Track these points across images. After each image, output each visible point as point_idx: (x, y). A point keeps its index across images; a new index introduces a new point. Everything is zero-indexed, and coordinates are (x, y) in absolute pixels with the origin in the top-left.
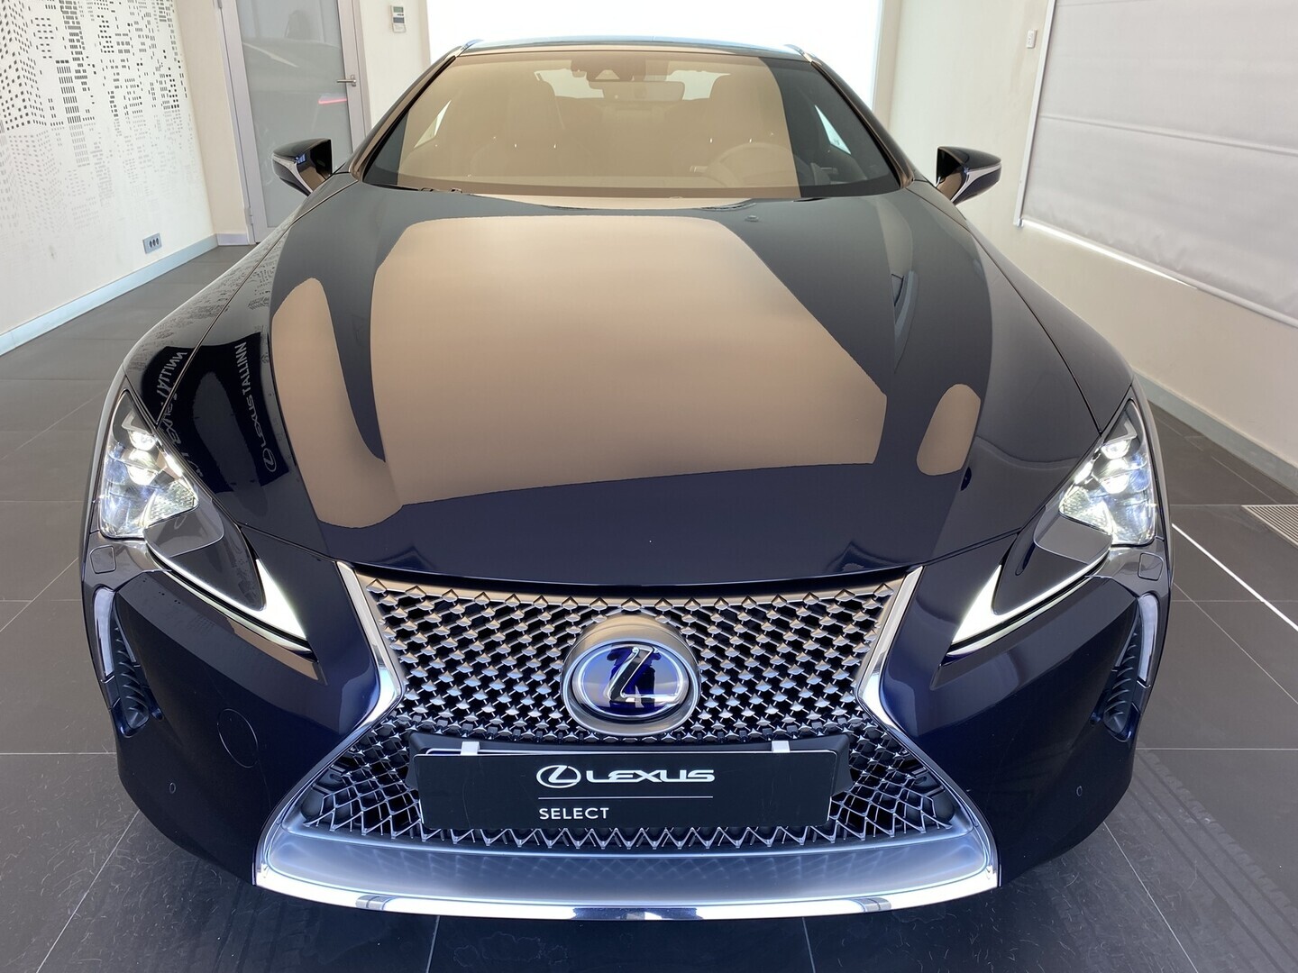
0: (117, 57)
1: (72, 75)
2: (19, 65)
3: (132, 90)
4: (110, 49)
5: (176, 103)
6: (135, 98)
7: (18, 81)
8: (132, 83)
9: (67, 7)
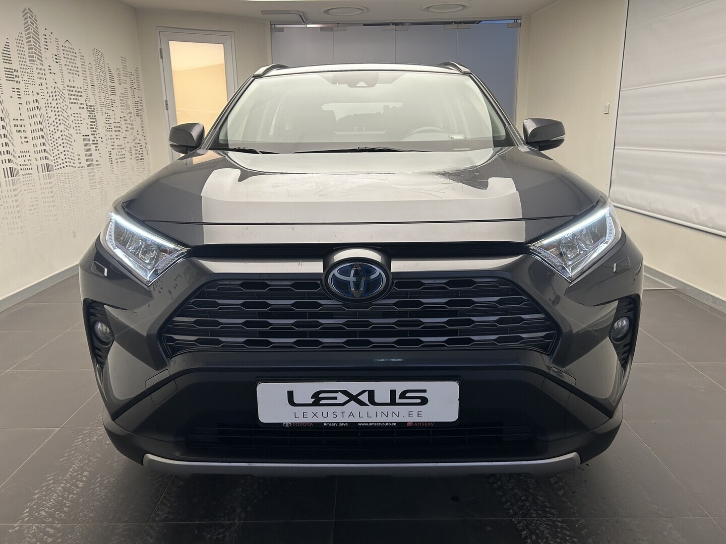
0: (114, 133)
1: (90, 142)
2: (64, 137)
3: (120, 151)
4: (111, 130)
5: (142, 158)
6: (121, 155)
7: (63, 145)
8: (121, 147)
9: (90, 108)
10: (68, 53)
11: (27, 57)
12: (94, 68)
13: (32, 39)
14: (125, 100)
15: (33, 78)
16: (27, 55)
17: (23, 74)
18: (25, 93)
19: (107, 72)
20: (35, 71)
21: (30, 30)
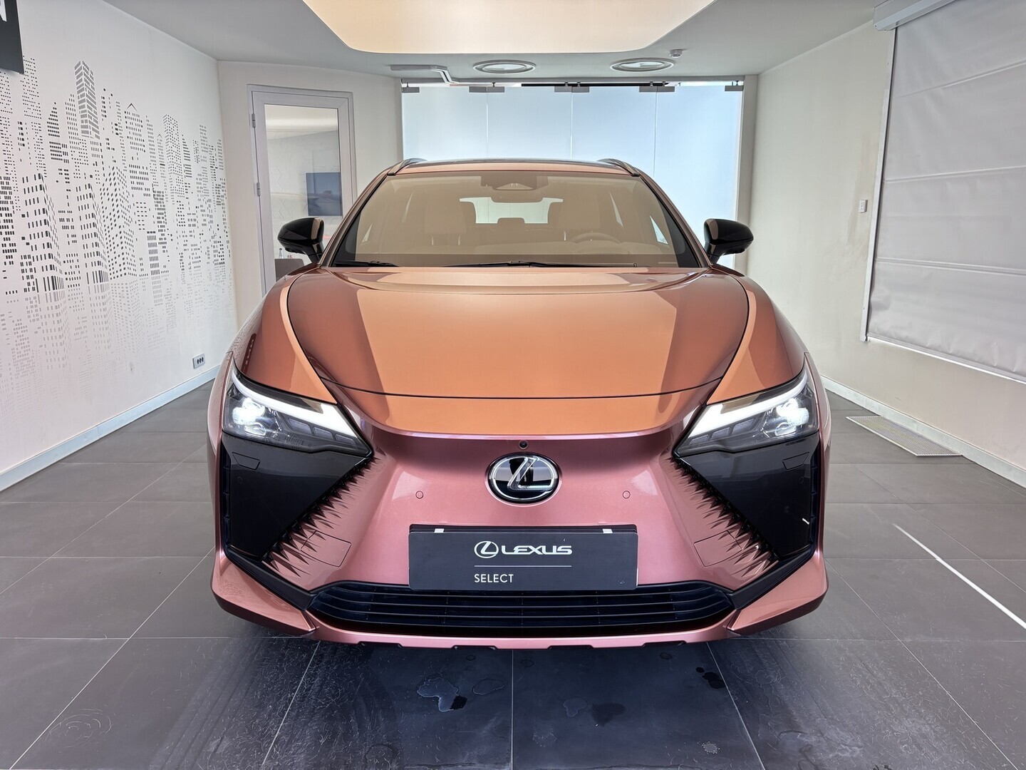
0: (187, 229)
1: (156, 241)
2: (123, 234)
3: (194, 252)
4: (183, 224)
5: (223, 261)
6: (196, 258)
7: (120, 246)
8: (195, 247)
9: (157, 195)
10: (132, 121)
11: (79, 127)
12: (164, 140)
13: (86, 103)
14: (203, 183)
15: (85, 155)
16: (79, 124)
17: (74, 150)
18: (75, 175)
19: (181, 147)
20: (89, 146)
21: (84, 92)
